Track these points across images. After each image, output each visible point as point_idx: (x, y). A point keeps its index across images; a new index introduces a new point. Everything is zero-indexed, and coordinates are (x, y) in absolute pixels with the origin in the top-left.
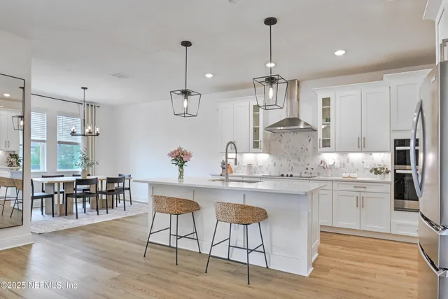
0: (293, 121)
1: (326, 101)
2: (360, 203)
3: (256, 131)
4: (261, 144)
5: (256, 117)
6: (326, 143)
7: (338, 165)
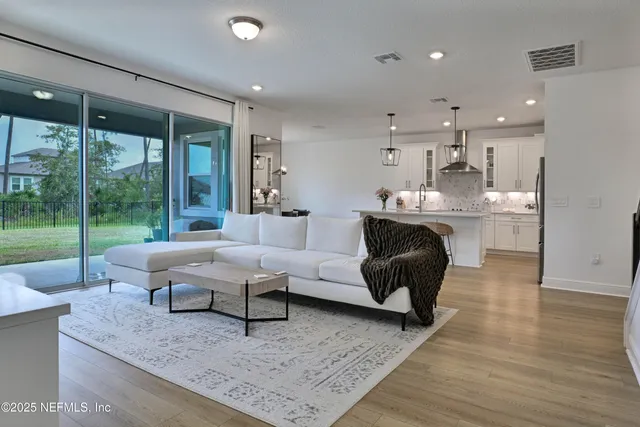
0: (459, 165)
1: (490, 150)
2: (516, 231)
3: (429, 173)
4: (434, 184)
5: (429, 161)
6: (490, 184)
7: (499, 202)
